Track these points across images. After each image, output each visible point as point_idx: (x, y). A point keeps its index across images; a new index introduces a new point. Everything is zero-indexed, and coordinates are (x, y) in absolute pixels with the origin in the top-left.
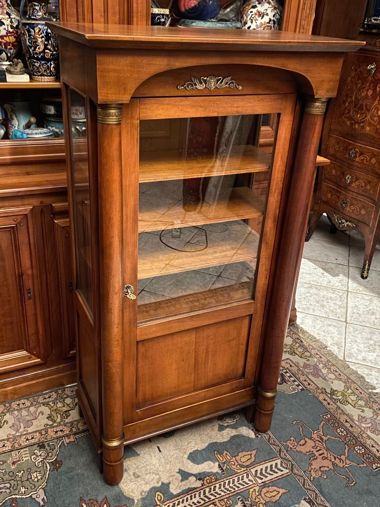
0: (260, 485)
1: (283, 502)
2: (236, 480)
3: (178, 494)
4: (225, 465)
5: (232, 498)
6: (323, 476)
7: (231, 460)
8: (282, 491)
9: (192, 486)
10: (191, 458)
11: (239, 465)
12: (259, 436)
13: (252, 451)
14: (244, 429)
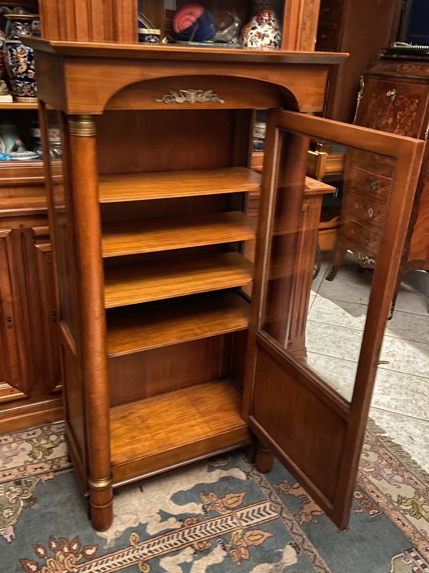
0: (244, 528)
1: (266, 546)
2: (219, 523)
3: (154, 535)
5: (212, 541)
6: (313, 521)
7: (217, 502)
8: (267, 535)
9: (171, 527)
10: (174, 499)
11: (224, 507)
12: (250, 478)
13: (241, 493)
14: (235, 471)
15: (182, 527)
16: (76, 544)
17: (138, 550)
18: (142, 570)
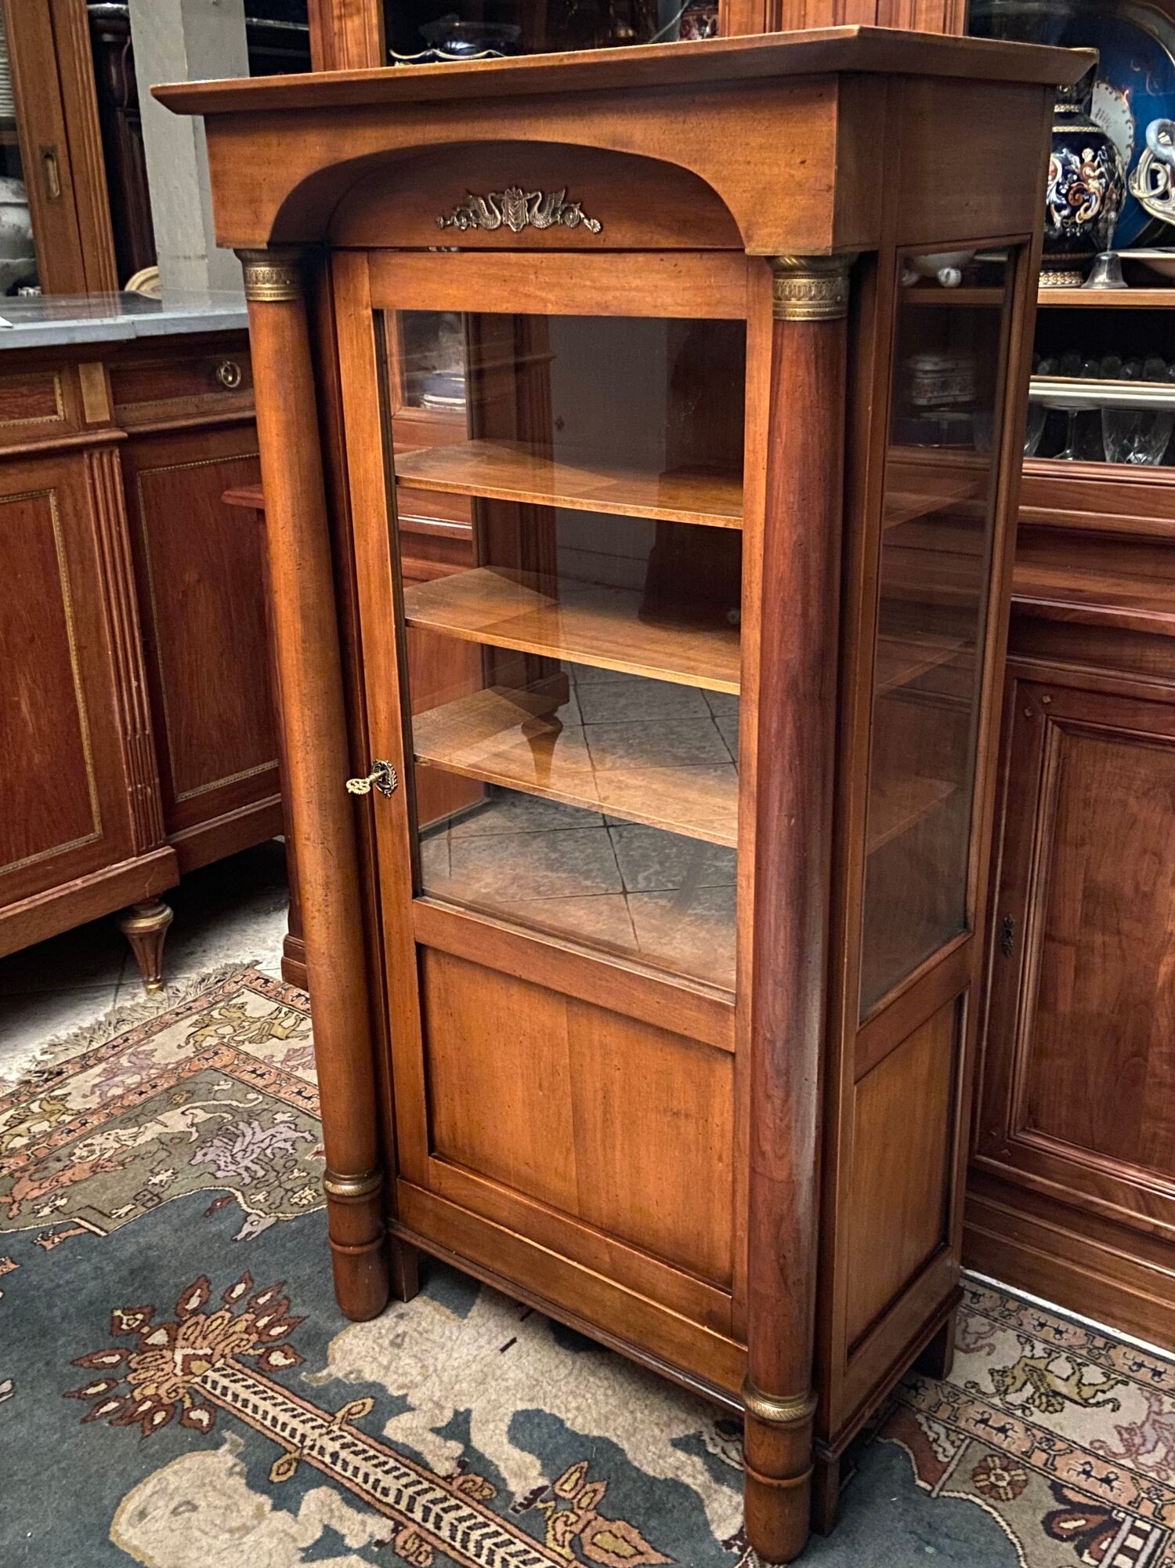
2: (512, 1549)
4: (552, 1503)
7: (580, 1512)
9: (429, 1458)
10: (522, 1419)
11: (575, 1535)
12: (735, 1550)
13: (657, 1551)
14: (730, 1501)
15: (444, 1479)
16: (285, 1328)
17: (328, 1433)
18: (275, 1468)
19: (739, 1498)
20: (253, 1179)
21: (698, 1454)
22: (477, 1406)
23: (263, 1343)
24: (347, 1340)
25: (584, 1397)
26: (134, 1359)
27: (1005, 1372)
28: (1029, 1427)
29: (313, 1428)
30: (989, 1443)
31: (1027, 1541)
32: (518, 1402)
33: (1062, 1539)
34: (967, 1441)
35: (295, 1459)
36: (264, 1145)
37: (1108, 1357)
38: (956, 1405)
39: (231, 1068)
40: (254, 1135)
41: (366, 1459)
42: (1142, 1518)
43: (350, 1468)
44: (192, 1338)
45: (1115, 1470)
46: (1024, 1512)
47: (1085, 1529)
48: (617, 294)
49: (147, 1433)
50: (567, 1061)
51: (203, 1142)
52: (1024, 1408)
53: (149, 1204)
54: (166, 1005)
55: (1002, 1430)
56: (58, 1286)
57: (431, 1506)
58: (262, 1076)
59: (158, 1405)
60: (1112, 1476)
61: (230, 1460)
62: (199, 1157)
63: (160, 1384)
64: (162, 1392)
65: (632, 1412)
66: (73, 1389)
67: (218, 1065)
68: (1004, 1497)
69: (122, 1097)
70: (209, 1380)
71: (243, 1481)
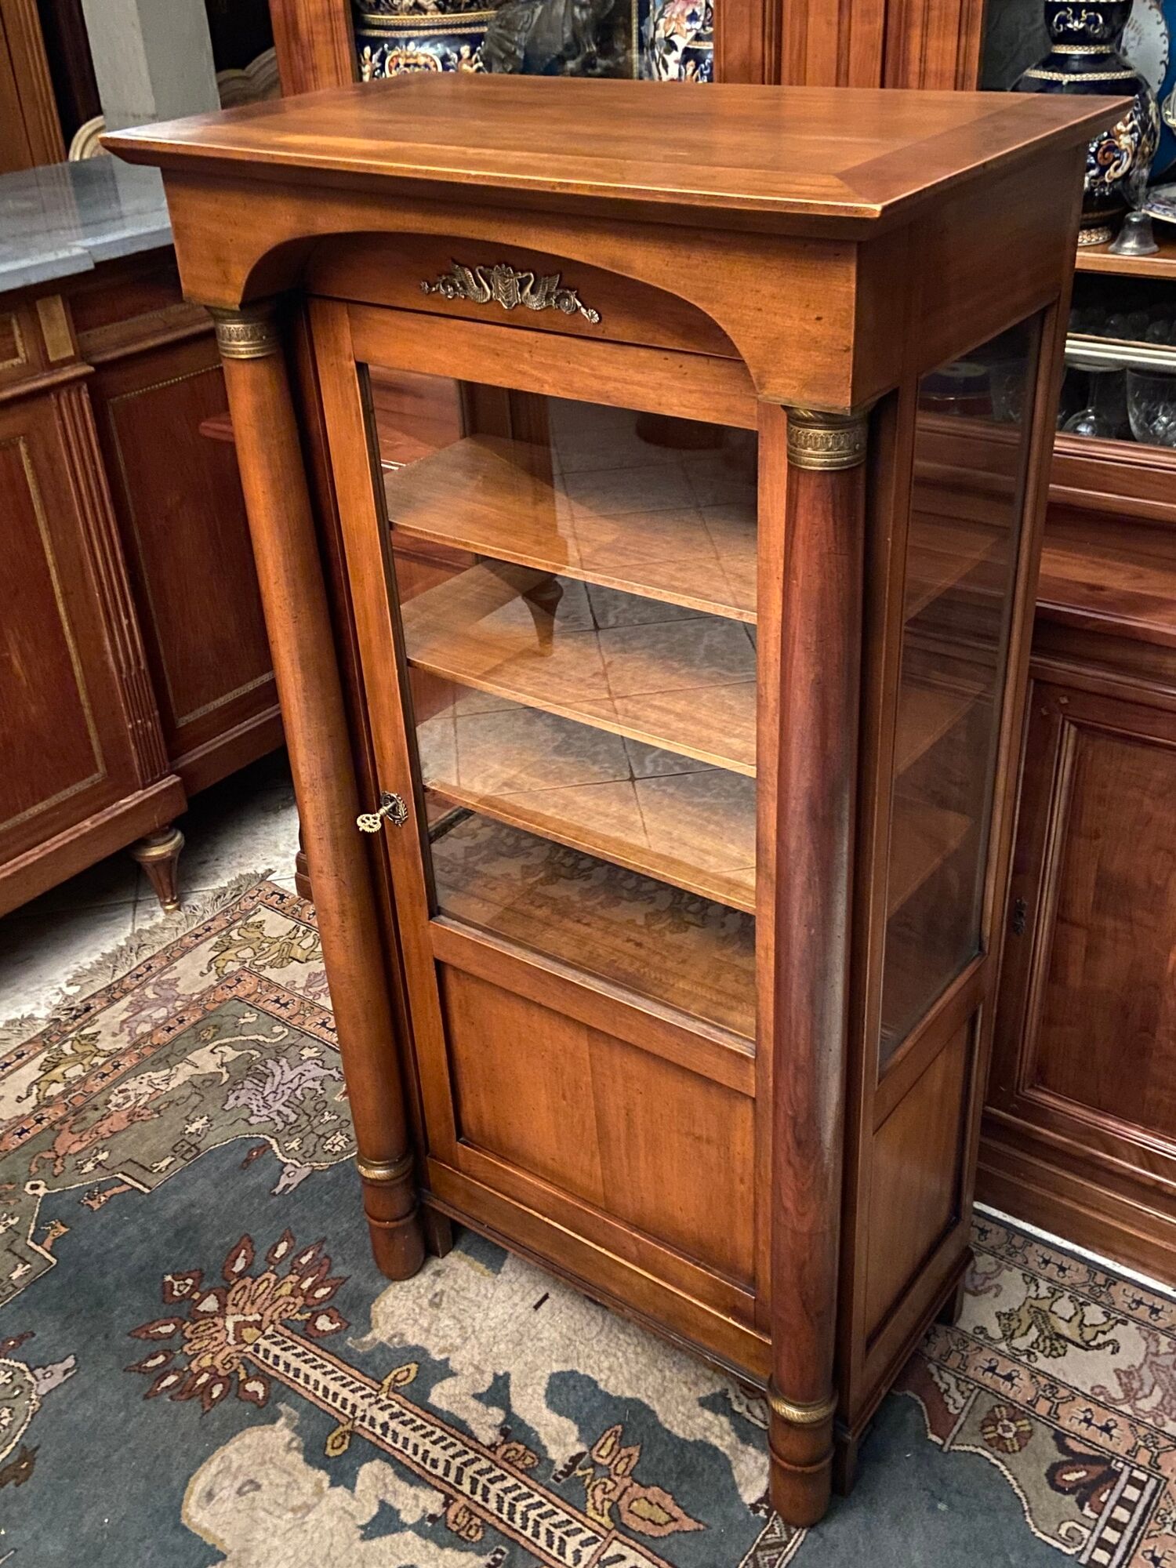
4: (590, 1471)
7: (617, 1479)
9: (473, 1427)
10: (558, 1383)
11: (613, 1503)
12: (762, 1513)
13: (690, 1517)
14: (756, 1462)
15: (489, 1448)
16: (329, 1289)
17: (377, 1402)
18: (329, 1441)
19: (764, 1460)
20: (286, 1124)
21: (724, 1414)
22: (514, 1369)
23: (308, 1307)
24: (388, 1302)
25: (615, 1355)
26: (189, 1327)
27: (1011, 1315)
28: (1035, 1374)
29: (363, 1397)
30: (996, 1393)
31: (1032, 1494)
32: (554, 1364)
33: (1066, 1493)
34: (977, 1391)
35: (348, 1431)
36: (293, 1086)
37: (1109, 1295)
38: (965, 1353)
39: (253, 997)
40: (283, 1073)
41: (414, 1429)
42: (1139, 1467)
43: (400, 1439)
44: (241, 1304)
45: (1115, 1417)
46: (1029, 1464)
47: (1085, 1481)
48: (619, 385)
49: (207, 1408)
50: (590, 1079)
51: (235, 1084)
52: (1029, 1353)
53: (188, 1156)
54: (184, 925)
55: (1009, 1378)
56: (109, 1251)
57: (478, 1477)
58: (285, 1005)
59: (215, 1378)
60: (1111, 1424)
61: (288, 1434)
62: (231, 1101)
63: (215, 1354)
64: (217, 1363)
65: (661, 1371)
66: (134, 1363)
67: (242, 994)
68: (1010, 1450)
69: (150, 1034)
70: (261, 1348)
71: (301, 1457)
